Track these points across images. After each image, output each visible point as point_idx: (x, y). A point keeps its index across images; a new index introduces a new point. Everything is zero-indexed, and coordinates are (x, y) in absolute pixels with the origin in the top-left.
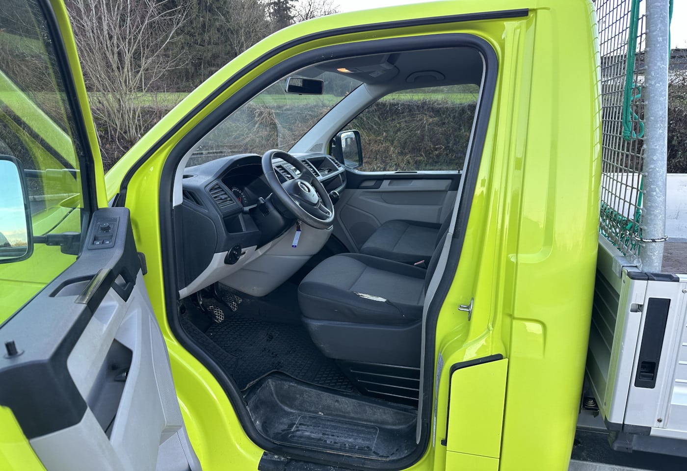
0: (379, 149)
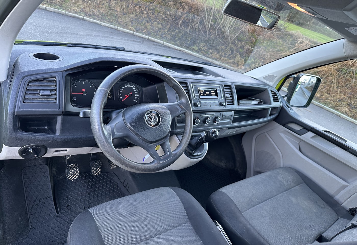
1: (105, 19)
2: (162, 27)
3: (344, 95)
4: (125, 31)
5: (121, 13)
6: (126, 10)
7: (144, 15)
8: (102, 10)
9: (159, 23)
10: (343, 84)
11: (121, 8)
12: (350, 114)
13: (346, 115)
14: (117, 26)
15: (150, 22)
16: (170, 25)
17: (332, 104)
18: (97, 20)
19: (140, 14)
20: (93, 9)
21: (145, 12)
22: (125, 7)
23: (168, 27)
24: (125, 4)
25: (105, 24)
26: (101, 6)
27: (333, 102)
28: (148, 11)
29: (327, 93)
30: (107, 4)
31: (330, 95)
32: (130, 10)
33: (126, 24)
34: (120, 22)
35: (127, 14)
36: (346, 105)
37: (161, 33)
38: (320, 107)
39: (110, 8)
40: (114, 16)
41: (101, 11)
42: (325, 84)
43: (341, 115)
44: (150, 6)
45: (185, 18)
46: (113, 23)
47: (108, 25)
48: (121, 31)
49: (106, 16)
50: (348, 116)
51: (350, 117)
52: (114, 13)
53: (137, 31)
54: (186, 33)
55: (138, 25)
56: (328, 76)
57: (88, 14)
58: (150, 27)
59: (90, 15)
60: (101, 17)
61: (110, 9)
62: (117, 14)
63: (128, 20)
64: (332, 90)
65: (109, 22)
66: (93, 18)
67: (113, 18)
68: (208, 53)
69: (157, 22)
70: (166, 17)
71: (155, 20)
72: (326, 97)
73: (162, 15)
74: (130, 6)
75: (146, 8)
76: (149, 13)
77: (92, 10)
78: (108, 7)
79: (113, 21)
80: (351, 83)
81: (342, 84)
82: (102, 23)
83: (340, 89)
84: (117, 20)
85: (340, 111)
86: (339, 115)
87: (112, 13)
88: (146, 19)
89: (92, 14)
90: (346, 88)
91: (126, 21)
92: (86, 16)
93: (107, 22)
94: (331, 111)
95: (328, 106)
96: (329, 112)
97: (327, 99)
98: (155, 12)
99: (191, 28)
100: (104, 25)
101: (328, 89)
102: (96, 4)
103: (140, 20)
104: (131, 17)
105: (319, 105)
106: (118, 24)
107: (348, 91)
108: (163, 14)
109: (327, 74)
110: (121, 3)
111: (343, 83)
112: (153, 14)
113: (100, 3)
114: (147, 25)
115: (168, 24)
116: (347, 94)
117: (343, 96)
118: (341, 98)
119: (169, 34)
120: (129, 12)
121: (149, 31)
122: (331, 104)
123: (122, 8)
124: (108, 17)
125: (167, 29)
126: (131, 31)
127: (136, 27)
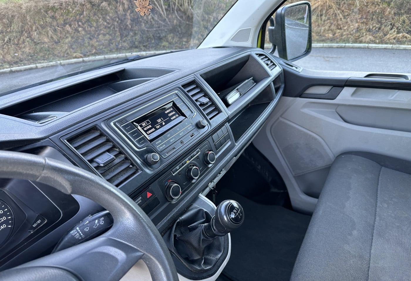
0: (376, 10)
1: (37, 59)
2: (111, 37)
3: (357, 22)
4: (71, 61)
5: (52, 43)
6: (56, 36)
7: (81, 32)
8: (27, 50)
9: (104, 35)
10: (349, 11)
11: (48, 36)
12: (377, 41)
13: (373, 44)
14: (59, 60)
15: (94, 38)
16: (119, 30)
17: (352, 39)
18: (29, 65)
19: (76, 34)
20: (15, 53)
21: (80, 29)
22: (52, 33)
23: (118, 35)
24: (50, 30)
25: (42, 65)
26: (23, 46)
27: (351, 36)
28: (82, 25)
29: (338, 29)
30: (28, 39)
31: (342, 29)
32: (60, 34)
33: (66, 52)
34: (58, 54)
35: (60, 40)
36: (366, 33)
37: (114, 44)
38: (341, 47)
39: (35, 42)
40: (46, 51)
41: (26, 52)
42: (330, 20)
43: (370, 46)
44: (82, 19)
45: (131, 15)
46: (51, 59)
47: (47, 64)
48: (67, 64)
49: (36, 55)
50: (375, 43)
51: (379, 43)
52: (44, 47)
53: (85, 56)
54: (143, 31)
55: (82, 48)
56: (327, 10)
57: (12, 63)
58: (97, 43)
59: (16, 63)
60: (32, 59)
61: (36, 45)
62: (48, 47)
63: (67, 48)
64: (341, 23)
65: (44, 60)
66: (23, 65)
67: (47, 53)
68: (183, 44)
69: (101, 34)
70: (108, 23)
71: (98, 33)
72: (339, 34)
73: (102, 23)
74: (57, 29)
75: (78, 23)
76: (85, 27)
77: (15, 55)
78: (31, 42)
79: (48, 57)
80: (356, 7)
81: (347, 12)
82: (37, 65)
83: (349, 19)
84: (54, 53)
85: (365, 42)
86: (366, 47)
87: (41, 48)
88: (86, 37)
89: (18, 60)
90: (354, 14)
91: (65, 50)
92: (12, 65)
93: (43, 61)
94: (356, 47)
95: (349, 43)
96: (354, 49)
97: (342, 35)
98: (92, 24)
99: (145, 24)
100: (42, 67)
101: (337, 24)
102: (15, 46)
103: (81, 41)
104: (67, 43)
105: (339, 47)
106: (57, 58)
107: (359, 16)
108: (103, 21)
109: (325, 8)
110: (44, 30)
111: (347, 10)
112: (91, 27)
113: (18, 42)
114: (92, 43)
115: (116, 31)
116: (359, 20)
117: (357, 25)
118: (356, 27)
119: (124, 42)
120: (61, 37)
121: (99, 49)
122: (350, 39)
123: (50, 36)
124: (41, 55)
125: (117, 36)
126: (78, 58)
127: (81, 50)
